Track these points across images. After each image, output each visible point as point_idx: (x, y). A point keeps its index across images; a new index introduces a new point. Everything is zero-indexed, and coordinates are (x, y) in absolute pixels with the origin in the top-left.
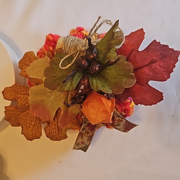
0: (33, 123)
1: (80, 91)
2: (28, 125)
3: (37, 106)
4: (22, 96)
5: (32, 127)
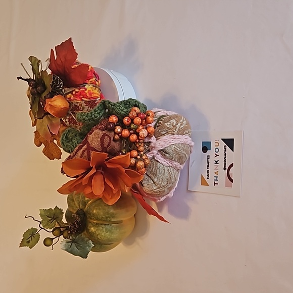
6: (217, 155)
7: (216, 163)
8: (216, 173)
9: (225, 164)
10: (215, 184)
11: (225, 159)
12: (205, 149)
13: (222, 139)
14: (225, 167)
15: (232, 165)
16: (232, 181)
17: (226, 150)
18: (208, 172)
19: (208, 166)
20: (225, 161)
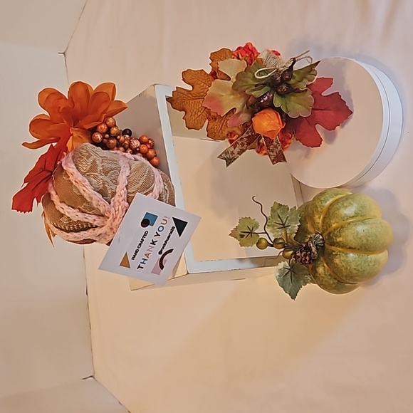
0: (199, 114)
1: (262, 101)
2: (194, 113)
3: (212, 98)
4: (202, 84)
5: (196, 116)
6: (158, 235)
7: (153, 243)
8: (147, 255)
9: (163, 247)
10: (139, 267)
11: (166, 242)
12: (145, 223)
13: (174, 218)
14: (161, 251)
15: (171, 251)
16: (162, 267)
17: (171, 232)
18: (136, 252)
19: (140, 244)
20: (165, 244)
